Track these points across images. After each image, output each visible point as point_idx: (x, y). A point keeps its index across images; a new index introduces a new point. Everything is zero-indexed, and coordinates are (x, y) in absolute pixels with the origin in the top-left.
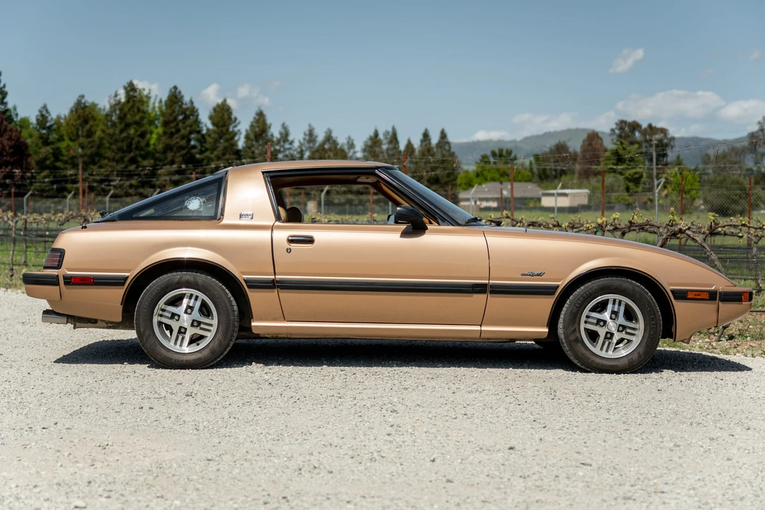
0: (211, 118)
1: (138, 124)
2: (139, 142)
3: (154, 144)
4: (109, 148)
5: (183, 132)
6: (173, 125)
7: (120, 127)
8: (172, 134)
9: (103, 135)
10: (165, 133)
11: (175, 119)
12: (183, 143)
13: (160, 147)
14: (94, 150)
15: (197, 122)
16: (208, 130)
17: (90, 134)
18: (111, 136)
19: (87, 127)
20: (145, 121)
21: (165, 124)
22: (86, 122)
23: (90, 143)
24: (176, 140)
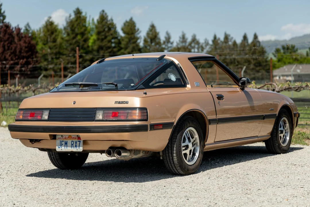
0: (122, 29)
1: (83, 34)
2: (83, 45)
3: (92, 46)
4: (66, 49)
5: (109, 38)
6: (103, 34)
7: (72, 36)
8: (102, 40)
9: (61, 41)
10: (98, 39)
11: (104, 30)
12: (109, 44)
13: (95, 47)
14: (57, 50)
15: (116, 32)
16: (121, 37)
17: (54, 41)
18: (67, 41)
19: (53, 36)
20: (86, 32)
21: (99, 33)
22: (52, 33)
23: (55, 46)
24: (105, 43)
